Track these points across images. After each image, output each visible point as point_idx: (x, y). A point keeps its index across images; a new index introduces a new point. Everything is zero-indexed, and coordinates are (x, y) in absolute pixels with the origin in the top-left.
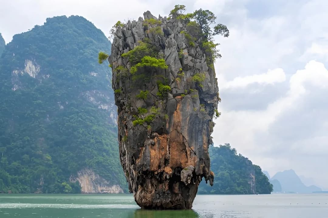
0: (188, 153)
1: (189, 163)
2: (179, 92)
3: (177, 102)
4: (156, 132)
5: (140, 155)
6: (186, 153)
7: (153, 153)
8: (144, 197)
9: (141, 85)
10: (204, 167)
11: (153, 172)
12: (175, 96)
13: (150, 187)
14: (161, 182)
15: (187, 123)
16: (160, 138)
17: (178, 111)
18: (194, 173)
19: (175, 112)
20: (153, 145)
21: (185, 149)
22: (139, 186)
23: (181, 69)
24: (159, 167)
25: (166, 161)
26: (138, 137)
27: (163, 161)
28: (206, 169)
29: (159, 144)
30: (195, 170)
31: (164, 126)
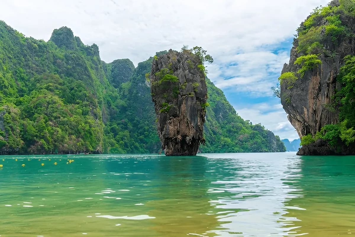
0: (190, 127)
1: (191, 133)
2: (184, 94)
3: (183, 99)
4: (172, 116)
5: (164, 129)
6: (189, 127)
7: (171, 127)
8: (168, 152)
9: (164, 90)
10: (199, 135)
11: (171, 138)
12: (182, 96)
13: (171, 147)
14: (177, 143)
15: (189, 111)
16: (175, 119)
17: (183, 104)
18: (193, 138)
19: (182, 105)
20: (170, 123)
21: (188, 125)
22: (166, 146)
23: (185, 81)
24: (174, 135)
25: (178, 132)
26: (163, 119)
27: (176, 132)
28: (200, 136)
29: (174, 123)
30: (193, 136)
31: (177, 113)
